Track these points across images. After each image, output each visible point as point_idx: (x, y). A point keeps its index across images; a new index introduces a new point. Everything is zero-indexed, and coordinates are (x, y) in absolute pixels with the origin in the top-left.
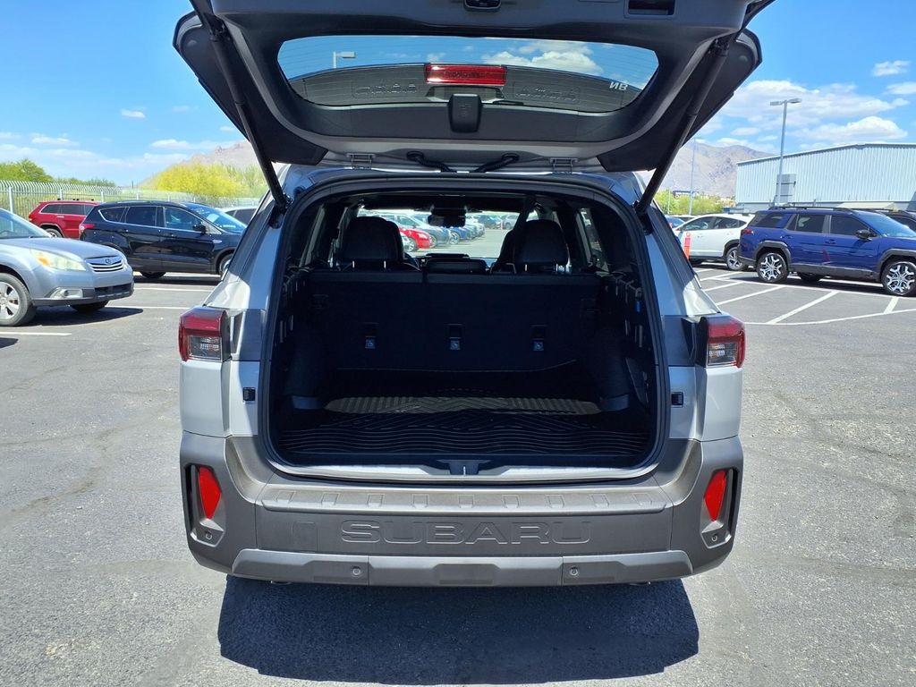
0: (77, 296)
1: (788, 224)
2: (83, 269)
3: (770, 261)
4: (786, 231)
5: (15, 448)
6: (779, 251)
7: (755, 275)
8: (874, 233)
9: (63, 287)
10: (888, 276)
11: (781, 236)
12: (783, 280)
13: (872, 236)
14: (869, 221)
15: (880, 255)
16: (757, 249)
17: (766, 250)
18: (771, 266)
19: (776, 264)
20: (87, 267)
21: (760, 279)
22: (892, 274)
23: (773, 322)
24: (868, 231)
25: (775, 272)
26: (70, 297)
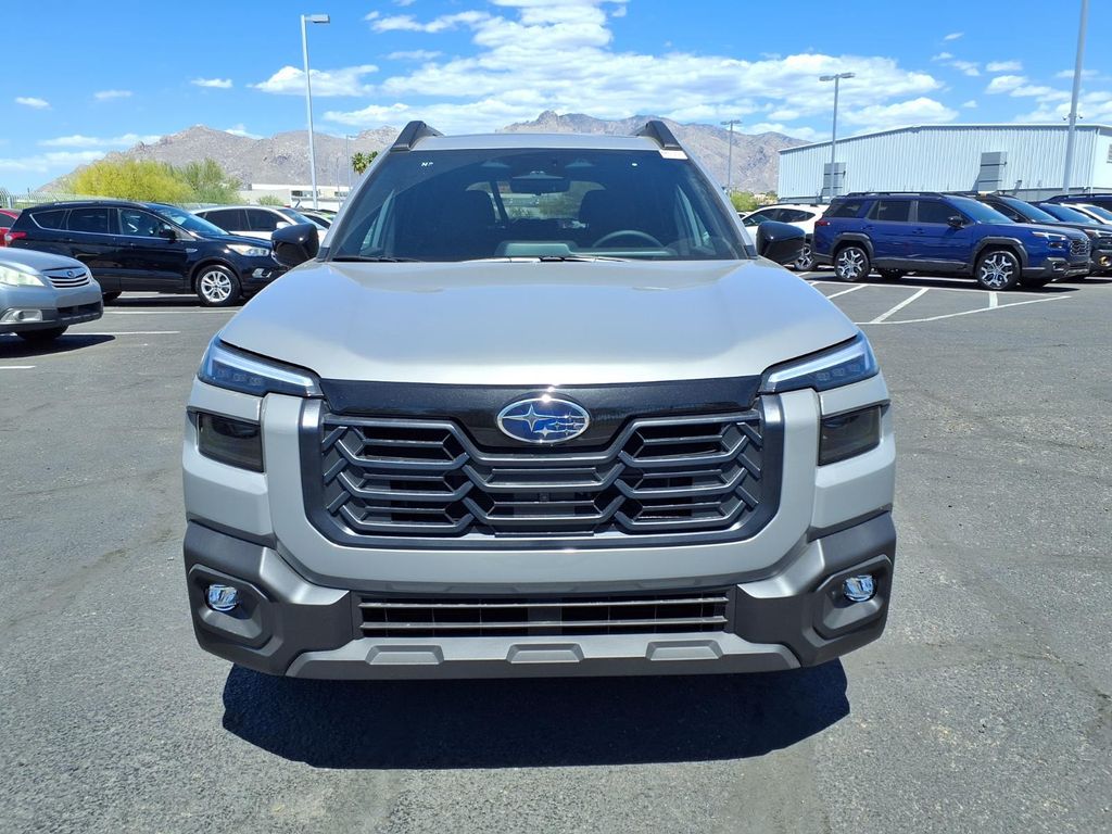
0: (35, 318)
1: (868, 215)
2: (41, 284)
3: (849, 257)
4: (867, 220)
5: (42, 498)
6: (859, 244)
7: (833, 274)
8: (966, 219)
9: (16, 308)
10: (983, 269)
11: (865, 227)
12: (863, 279)
13: (965, 223)
14: (963, 208)
15: (972, 245)
16: (834, 245)
17: (844, 244)
18: (851, 262)
19: (856, 260)
20: (44, 281)
21: (838, 279)
22: (987, 266)
23: (877, 321)
24: (959, 218)
25: (855, 270)
26: (26, 320)
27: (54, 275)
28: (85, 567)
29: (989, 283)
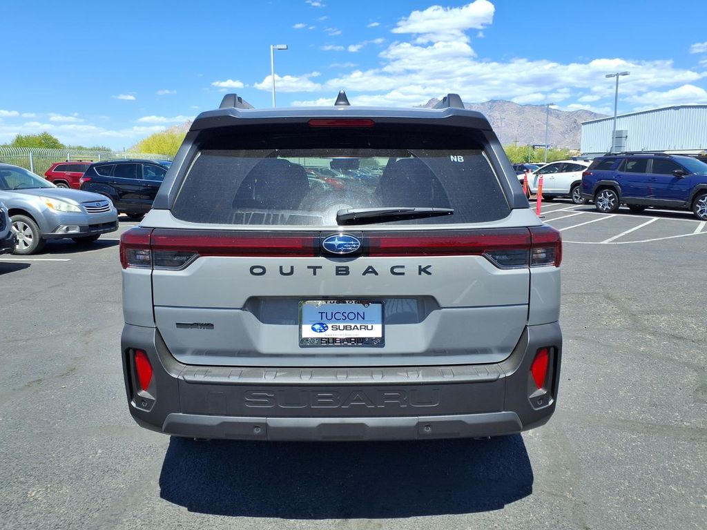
0: (76, 231)
1: (619, 168)
2: (80, 211)
3: (605, 196)
4: (618, 172)
5: (20, 344)
6: (612, 188)
7: (594, 207)
8: (686, 172)
9: (65, 225)
10: (698, 206)
11: (613, 176)
12: (615, 210)
13: (685, 174)
14: (683, 164)
15: (691, 189)
16: (595, 187)
17: (602, 187)
18: (606, 199)
19: (610, 198)
20: (82, 209)
21: (597, 210)
22: (700, 204)
23: (606, 242)
24: (681, 171)
25: (609, 205)
26: (70, 232)
27: (89, 205)
28: (14, 390)
29: (702, 215)
